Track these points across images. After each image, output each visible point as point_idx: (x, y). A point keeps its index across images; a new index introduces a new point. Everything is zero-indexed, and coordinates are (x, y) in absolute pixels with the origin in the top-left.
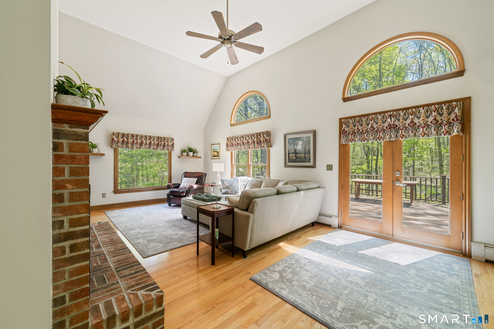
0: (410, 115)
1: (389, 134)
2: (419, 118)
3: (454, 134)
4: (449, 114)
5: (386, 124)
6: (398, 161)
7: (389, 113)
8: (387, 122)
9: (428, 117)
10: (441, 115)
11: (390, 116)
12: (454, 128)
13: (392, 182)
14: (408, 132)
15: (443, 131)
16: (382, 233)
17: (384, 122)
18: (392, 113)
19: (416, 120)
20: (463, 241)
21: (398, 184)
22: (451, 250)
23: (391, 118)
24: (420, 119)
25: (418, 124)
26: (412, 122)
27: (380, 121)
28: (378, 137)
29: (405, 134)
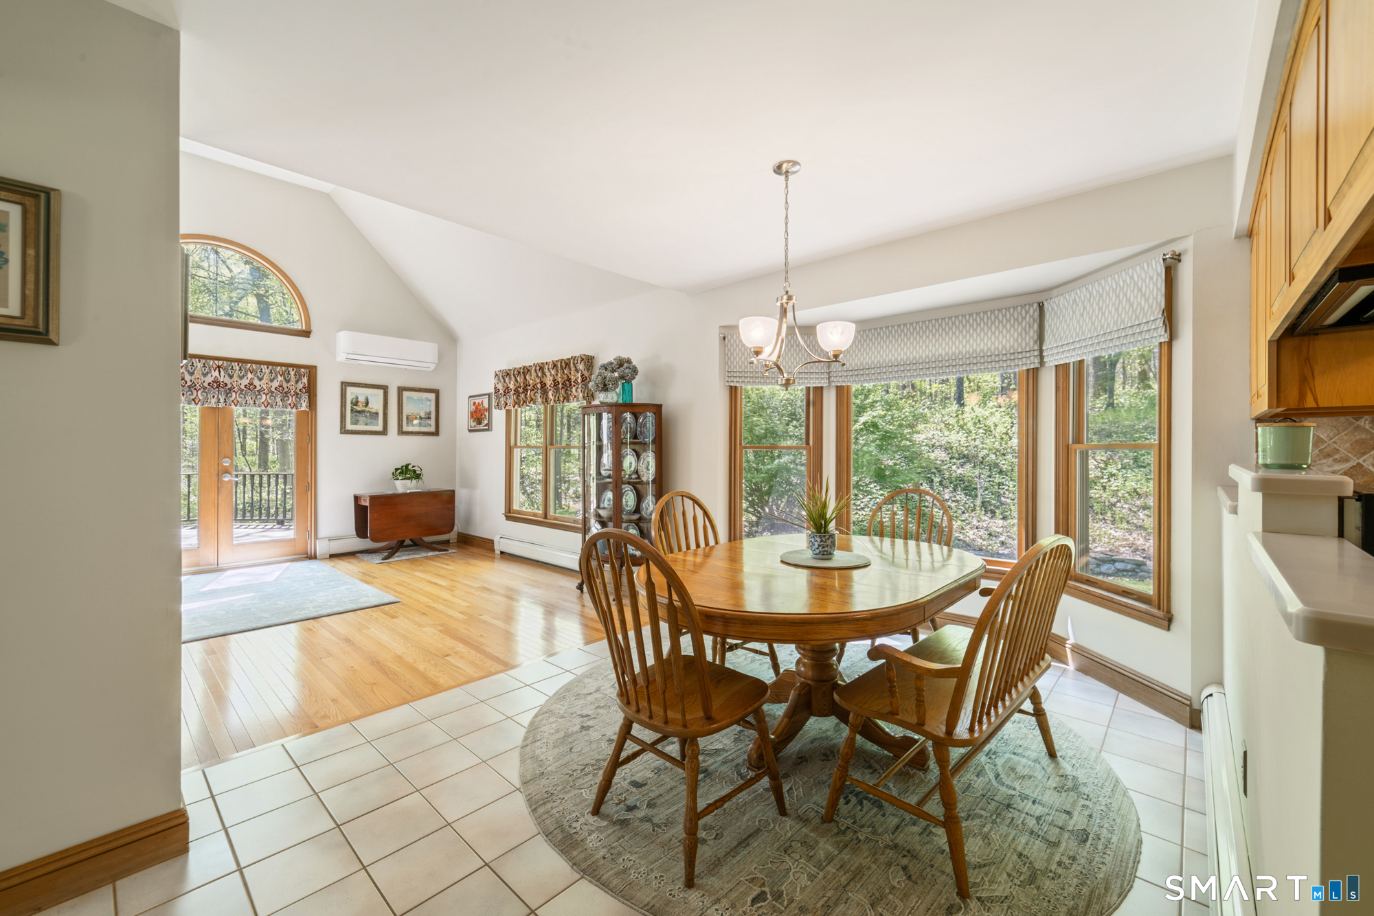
0: (249, 373)
1: (216, 396)
2: (260, 379)
3: (302, 409)
4: (297, 382)
5: (209, 379)
6: (228, 440)
7: (216, 362)
8: (210, 375)
9: (272, 381)
10: (288, 381)
11: (219, 367)
12: (302, 401)
13: (216, 477)
14: (245, 397)
15: (289, 402)
16: (198, 565)
17: (205, 375)
18: (221, 363)
19: (256, 382)
20: (309, 541)
21: (227, 478)
22: (297, 557)
23: (220, 372)
24: (262, 382)
25: (258, 388)
26: (251, 384)
27: (198, 373)
28: (193, 397)
29: (239, 400)
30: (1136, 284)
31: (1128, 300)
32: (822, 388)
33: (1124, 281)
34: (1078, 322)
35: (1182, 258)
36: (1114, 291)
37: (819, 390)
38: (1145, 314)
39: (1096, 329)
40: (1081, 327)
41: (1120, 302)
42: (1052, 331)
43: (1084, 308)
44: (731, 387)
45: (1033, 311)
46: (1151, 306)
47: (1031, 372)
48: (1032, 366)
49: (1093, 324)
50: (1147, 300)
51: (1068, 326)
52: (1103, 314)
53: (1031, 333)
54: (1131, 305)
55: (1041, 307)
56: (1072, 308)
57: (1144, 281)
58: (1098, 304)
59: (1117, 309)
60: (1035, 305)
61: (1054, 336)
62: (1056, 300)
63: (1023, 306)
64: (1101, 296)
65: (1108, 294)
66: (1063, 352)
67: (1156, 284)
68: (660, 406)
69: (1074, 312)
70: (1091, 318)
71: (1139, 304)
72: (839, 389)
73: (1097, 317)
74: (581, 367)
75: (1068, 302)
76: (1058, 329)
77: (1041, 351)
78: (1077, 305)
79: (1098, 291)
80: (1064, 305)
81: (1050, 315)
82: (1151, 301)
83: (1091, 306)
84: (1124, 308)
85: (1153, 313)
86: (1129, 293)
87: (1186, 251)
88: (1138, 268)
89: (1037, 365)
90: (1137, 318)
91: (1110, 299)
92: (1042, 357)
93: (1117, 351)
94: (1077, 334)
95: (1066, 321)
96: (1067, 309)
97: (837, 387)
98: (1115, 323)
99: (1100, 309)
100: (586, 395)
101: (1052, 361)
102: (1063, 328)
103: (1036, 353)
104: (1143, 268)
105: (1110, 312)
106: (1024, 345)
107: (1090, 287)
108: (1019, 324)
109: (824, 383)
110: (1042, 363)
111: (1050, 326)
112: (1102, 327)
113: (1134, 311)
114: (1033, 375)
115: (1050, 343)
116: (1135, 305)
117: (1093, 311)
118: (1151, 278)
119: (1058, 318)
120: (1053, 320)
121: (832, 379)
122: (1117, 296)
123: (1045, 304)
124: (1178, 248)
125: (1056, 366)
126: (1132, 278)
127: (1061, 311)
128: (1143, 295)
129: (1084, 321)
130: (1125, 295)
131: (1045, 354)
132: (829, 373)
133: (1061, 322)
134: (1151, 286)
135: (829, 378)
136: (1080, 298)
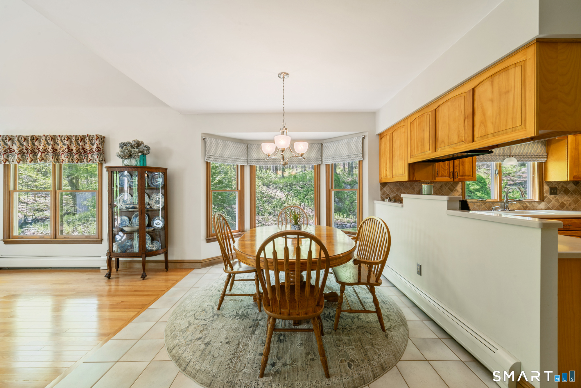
30: (353, 143)
31: (351, 147)
32: (244, 165)
33: (350, 141)
34: (335, 151)
35: (365, 137)
36: (347, 144)
37: (243, 167)
38: (357, 152)
39: (341, 154)
40: (336, 153)
41: (349, 147)
42: (326, 153)
43: (337, 147)
44: (207, 162)
45: (319, 146)
46: (358, 150)
47: (318, 166)
48: (319, 164)
49: (340, 152)
50: (357, 148)
51: (331, 152)
52: (344, 150)
53: (319, 153)
54: (352, 149)
55: (322, 144)
56: (333, 147)
57: (356, 142)
58: (342, 147)
59: (348, 149)
60: (320, 144)
61: (326, 155)
62: (327, 143)
63: (317, 144)
64: (343, 144)
65: (345, 144)
66: (330, 160)
67: (359, 144)
68: (166, 169)
69: (333, 148)
70: (339, 151)
71: (355, 149)
72: (251, 167)
73: (342, 151)
74: (97, 142)
75: (331, 145)
76: (328, 153)
77: (322, 159)
78: (334, 146)
79: (341, 143)
80: (330, 145)
81: (325, 148)
82: (358, 148)
83: (339, 147)
84: (350, 149)
85: (359, 152)
86: (351, 145)
87: (366, 136)
88: (354, 138)
89: (320, 164)
90: (354, 152)
91: (346, 146)
92: (322, 161)
93: (352, 161)
94: (335, 155)
95: (330, 151)
96: (331, 147)
97: (250, 166)
98: (348, 153)
99: (342, 148)
100: (101, 159)
101: (325, 162)
102: (329, 153)
103: (321, 160)
104: (356, 138)
105: (346, 150)
106: (317, 156)
107: (339, 141)
108: (316, 149)
109: (245, 164)
110: (322, 163)
111: (325, 151)
112: (343, 154)
113: (353, 151)
114: (319, 166)
115: (325, 157)
116: (353, 149)
117: (340, 149)
118: (358, 142)
119: (328, 149)
120: (326, 149)
121: (249, 162)
122: (348, 145)
123: (323, 144)
124: (365, 134)
125: (326, 164)
126: (352, 141)
127: (329, 147)
128: (356, 146)
129: (337, 151)
130: (350, 145)
131: (323, 160)
132: (247, 160)
133: (329, 151)
134: (358, 144)
135: (247, 162)
136: (335, 144)
